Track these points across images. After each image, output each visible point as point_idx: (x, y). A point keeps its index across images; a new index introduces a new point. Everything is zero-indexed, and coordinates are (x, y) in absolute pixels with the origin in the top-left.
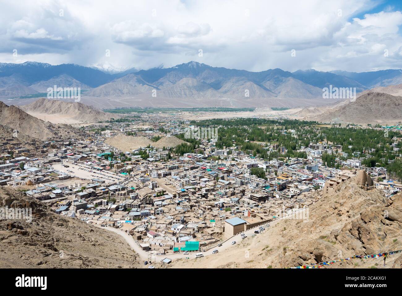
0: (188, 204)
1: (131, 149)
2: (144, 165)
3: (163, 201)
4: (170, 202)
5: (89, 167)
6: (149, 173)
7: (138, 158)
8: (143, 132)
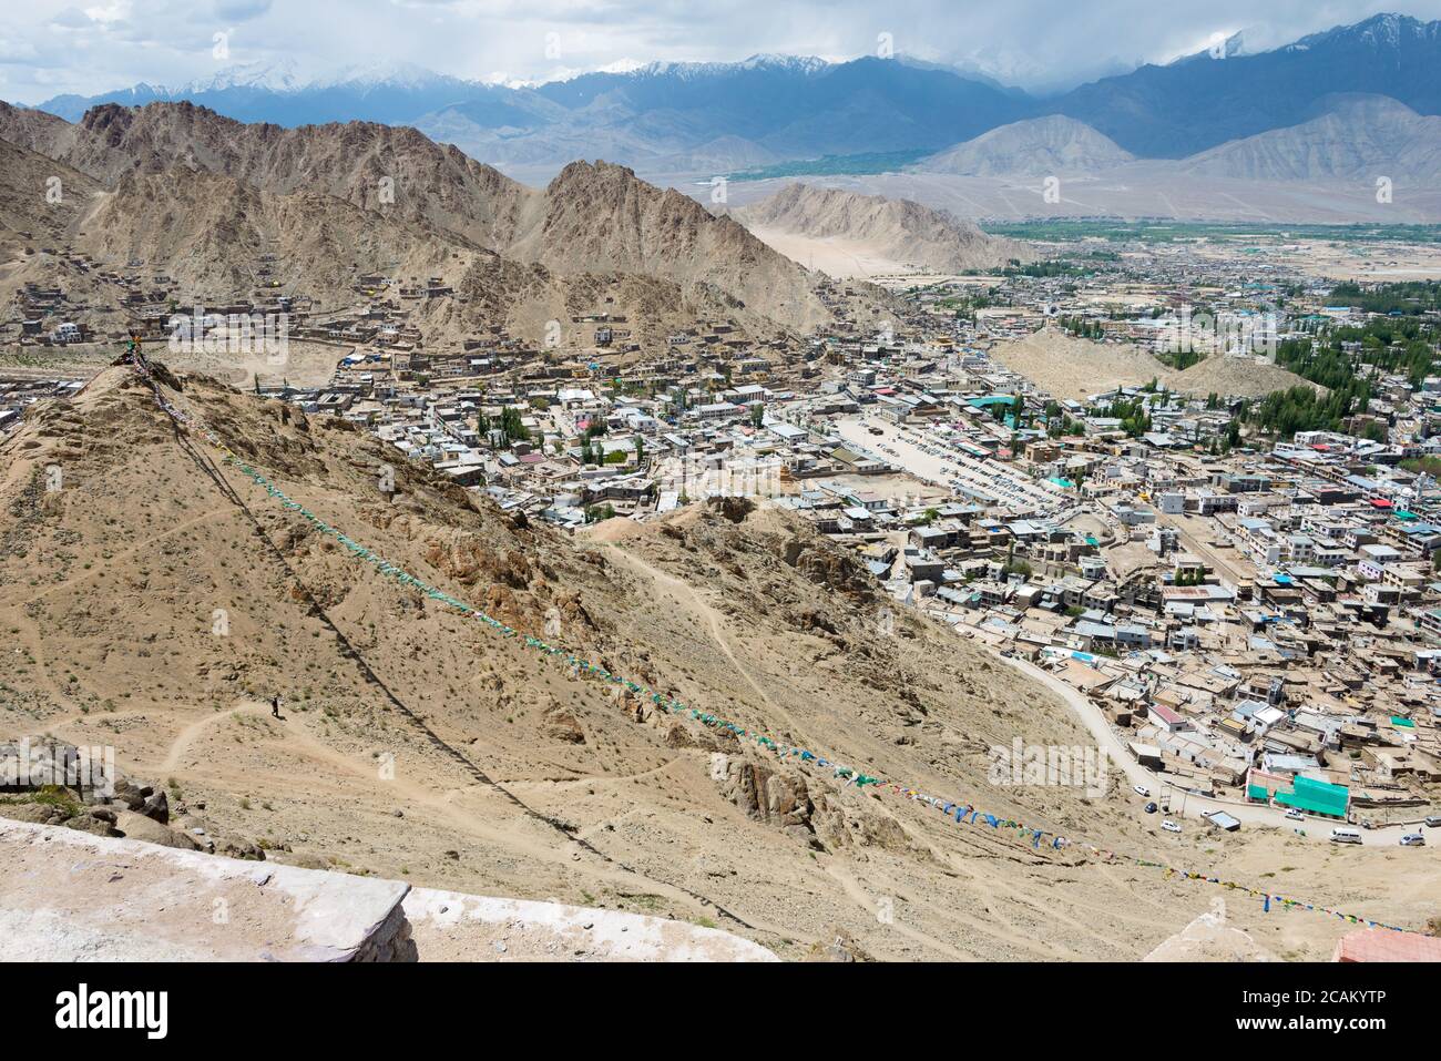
0: (1298, 634)
1: (1082, 391)
2: (1133, 459)
3: (1199, 603)
4: (1227, 614)
5: (943, 442)
6: (1149, 494)
7: (1111, 428)
8: (1128, 321)
